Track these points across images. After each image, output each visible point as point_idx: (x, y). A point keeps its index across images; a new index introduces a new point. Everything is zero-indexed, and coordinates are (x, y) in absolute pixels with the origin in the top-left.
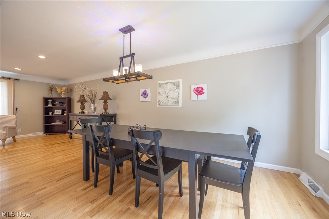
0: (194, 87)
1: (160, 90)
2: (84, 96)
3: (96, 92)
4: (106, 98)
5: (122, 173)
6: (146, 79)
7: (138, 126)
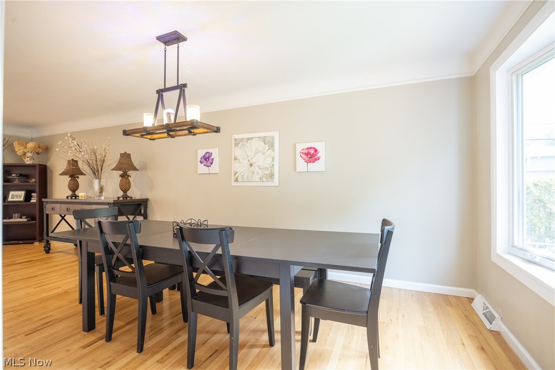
0: (302, 146)
1: (238, 152)
2: (76, 162)
3: (104, 154)
4: (126, 166)
5: (161, 313)
6: (207, 132)
7: (193, 221)
